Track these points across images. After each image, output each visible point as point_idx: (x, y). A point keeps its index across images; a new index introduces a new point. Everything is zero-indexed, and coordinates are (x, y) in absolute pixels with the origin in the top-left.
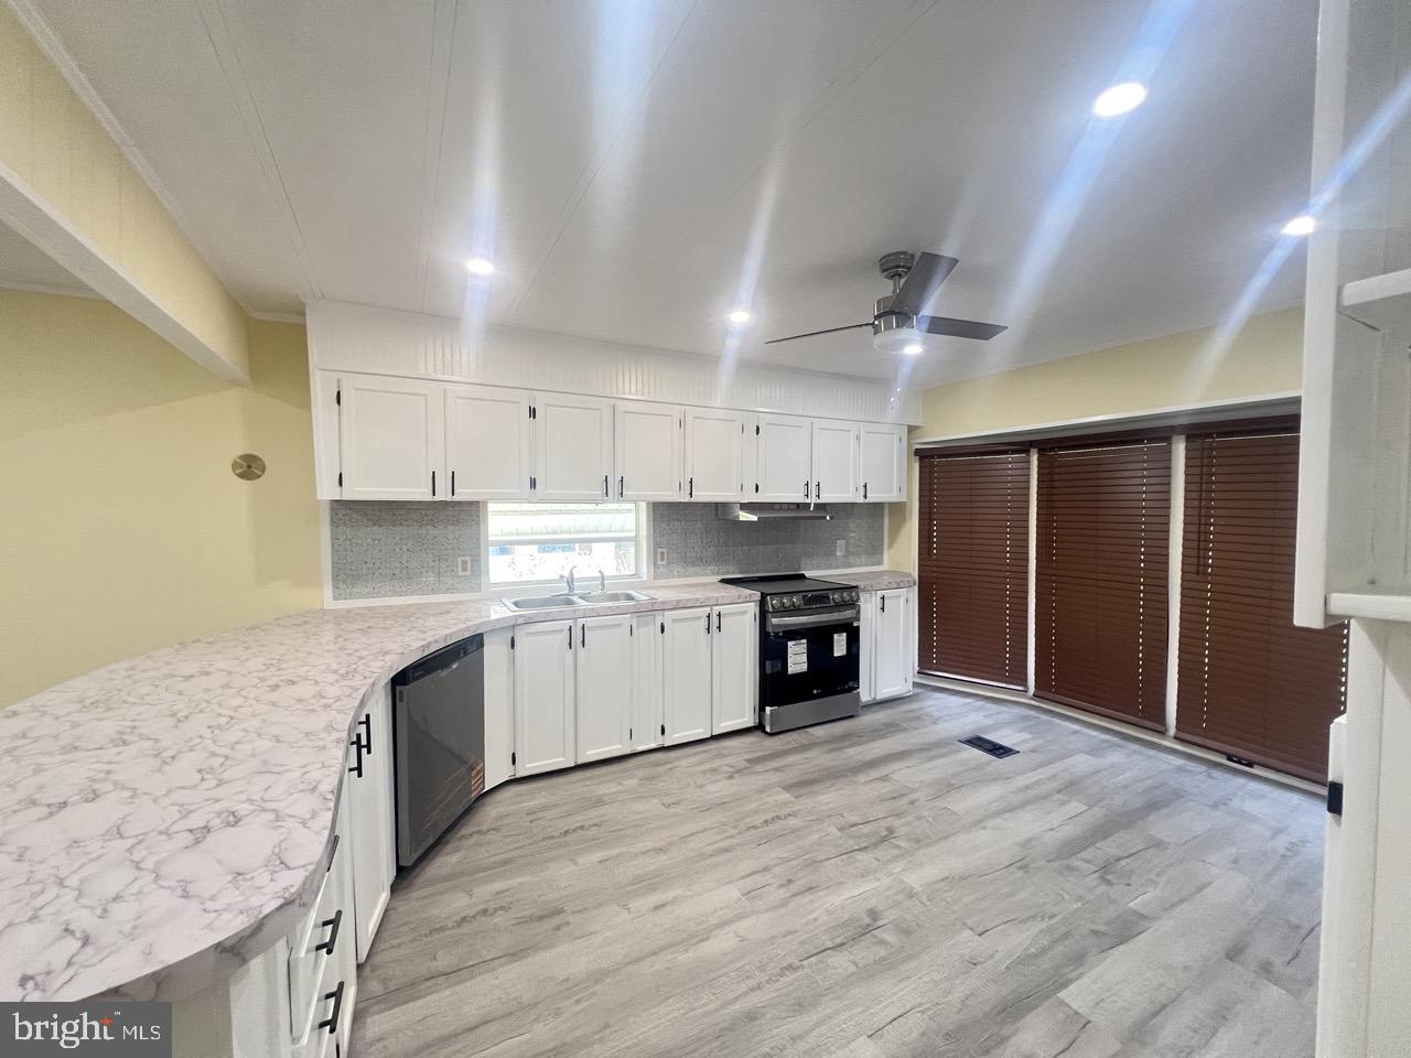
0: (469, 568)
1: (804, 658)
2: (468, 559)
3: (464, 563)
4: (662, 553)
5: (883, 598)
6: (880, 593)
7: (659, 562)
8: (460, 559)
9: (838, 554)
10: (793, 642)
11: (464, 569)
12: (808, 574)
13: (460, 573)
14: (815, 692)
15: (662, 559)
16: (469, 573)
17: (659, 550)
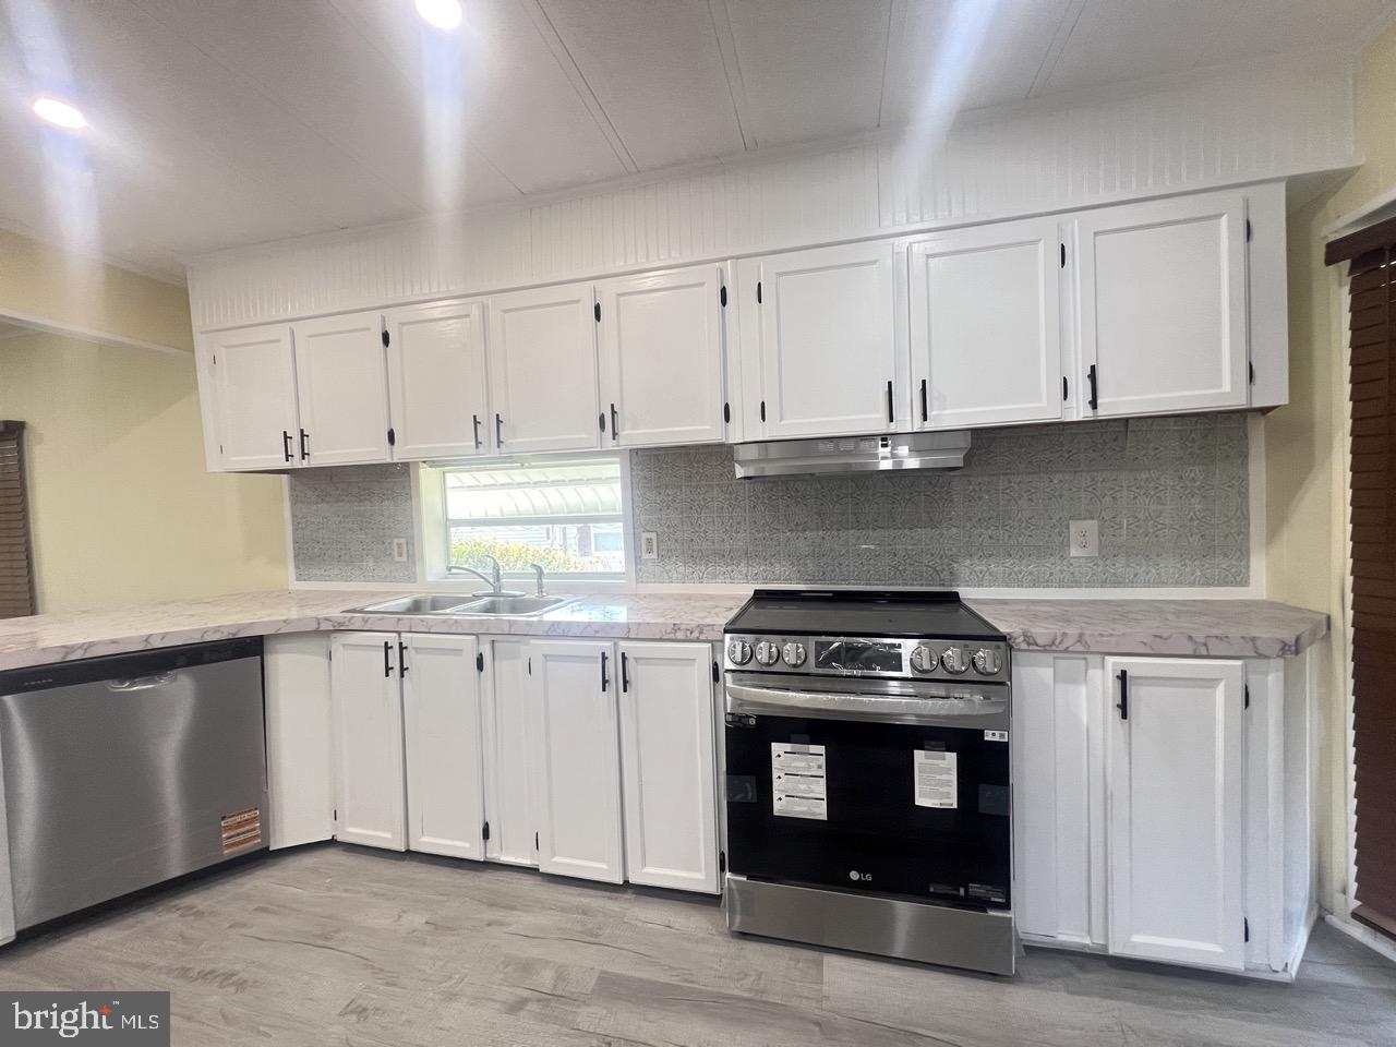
0: (405, 551)
1: (820, 788)
2: (403, 541)
3: (399, 545)
4: (649, 541)
5: (1123, 677)
6: (1114, 664)
7: (645, 556)
8: (396, 541)
9: (1074, 552)
10: (788, 747)
11: (400, 555)
12: (967, 593)
13: (397, 559)
14: (854, 875)
15: (650, 551)
16: (404, 559)
17: (645, 535)
